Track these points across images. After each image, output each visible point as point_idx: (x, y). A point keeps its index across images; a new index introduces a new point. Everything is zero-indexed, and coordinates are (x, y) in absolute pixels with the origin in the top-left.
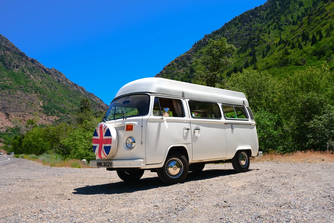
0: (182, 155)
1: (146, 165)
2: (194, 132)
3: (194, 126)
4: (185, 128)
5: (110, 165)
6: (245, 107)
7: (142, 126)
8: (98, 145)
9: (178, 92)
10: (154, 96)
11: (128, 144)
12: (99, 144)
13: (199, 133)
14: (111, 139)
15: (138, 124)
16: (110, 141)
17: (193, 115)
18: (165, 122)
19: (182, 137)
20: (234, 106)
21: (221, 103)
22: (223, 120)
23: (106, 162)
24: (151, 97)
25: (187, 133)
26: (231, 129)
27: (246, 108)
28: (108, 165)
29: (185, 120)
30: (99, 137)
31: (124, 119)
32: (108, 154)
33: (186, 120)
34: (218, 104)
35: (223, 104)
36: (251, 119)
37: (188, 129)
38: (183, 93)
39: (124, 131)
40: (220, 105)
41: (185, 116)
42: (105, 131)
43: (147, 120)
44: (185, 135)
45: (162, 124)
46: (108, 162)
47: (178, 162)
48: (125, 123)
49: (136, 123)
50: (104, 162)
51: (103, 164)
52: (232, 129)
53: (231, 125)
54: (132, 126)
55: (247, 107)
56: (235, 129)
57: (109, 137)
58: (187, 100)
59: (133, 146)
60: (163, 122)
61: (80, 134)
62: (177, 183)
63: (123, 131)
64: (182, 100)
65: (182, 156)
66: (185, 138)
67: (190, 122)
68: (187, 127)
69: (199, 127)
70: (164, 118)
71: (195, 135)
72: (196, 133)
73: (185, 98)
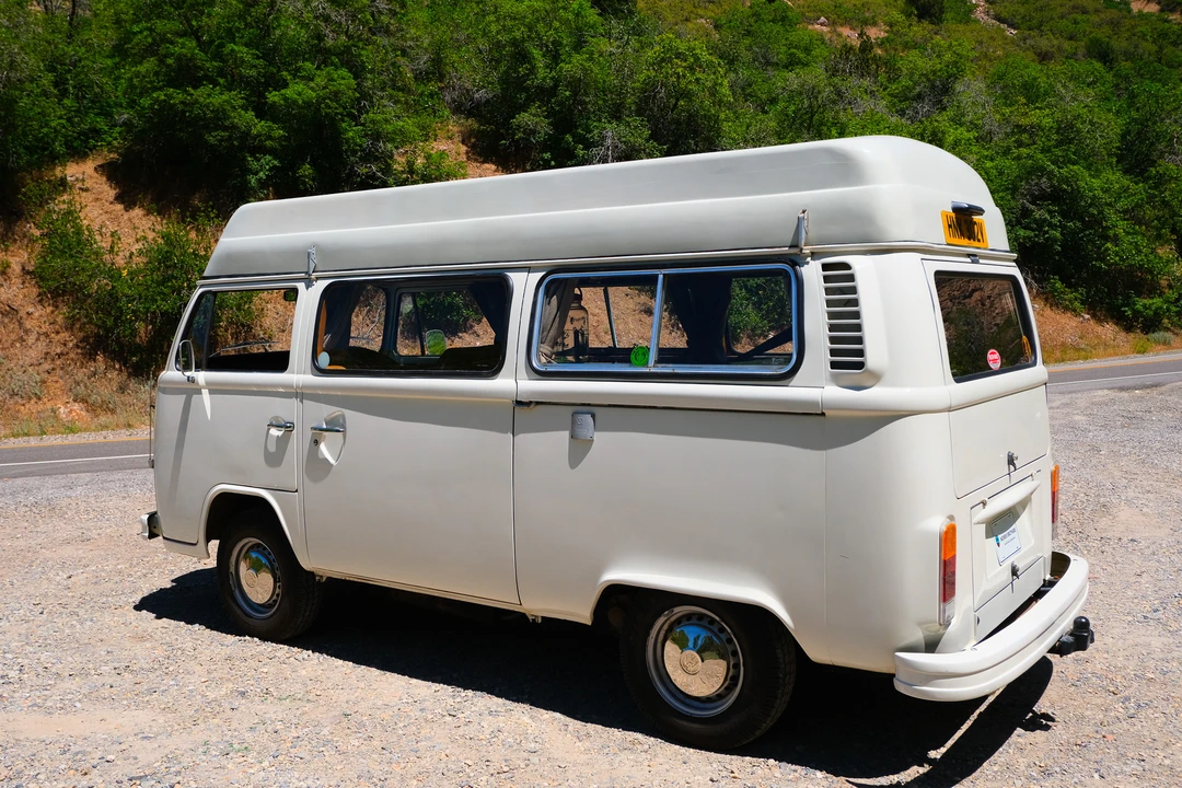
2: (316, 442)
4: (274, 419)
6: (809, 267)
13: (344, 444)
17: (324, 359)
18: (205, 392)
19: (259, 459)
20: (661, 273)
22: (511, 381)
25: (282, 443)
26: (566, 434)
34: (510, 276)
36: (834, 365)
37: (288, 427)
41: (287, 367)
44: (272, 448)
45: (195, 398)
52: (572, 436)
53: (575, 416)
55: (825, 267)
58: (321, 285)
60: (199, 393)
64: (301, 286)
66: (274, 458)
67: (300, 394)
68: (286, 417)
69: (343, 416)
70: (202, 376)
71: (320, 456)
72: (323, 447)
73: (318, 278)
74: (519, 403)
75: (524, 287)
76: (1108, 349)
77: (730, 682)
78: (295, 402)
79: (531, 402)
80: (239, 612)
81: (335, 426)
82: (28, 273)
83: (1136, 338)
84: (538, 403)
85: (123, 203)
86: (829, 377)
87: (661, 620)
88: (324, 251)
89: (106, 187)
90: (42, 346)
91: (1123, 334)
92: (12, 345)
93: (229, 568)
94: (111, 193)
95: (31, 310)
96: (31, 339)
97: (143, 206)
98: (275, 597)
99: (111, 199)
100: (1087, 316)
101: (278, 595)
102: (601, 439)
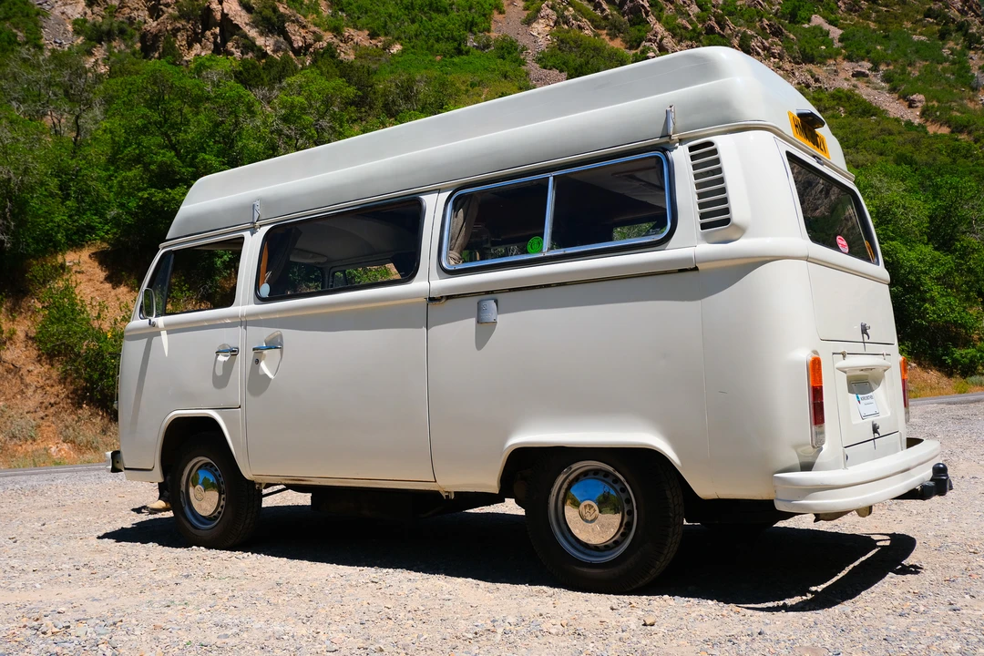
2: (257, 362)
3: (258, 336)
4: (221, 347)
6: (680, 150)
13: (280, 361)
17: (265, 290)
18: (164, 333)
19: (209, 384)
20: (551, 176)
21: (455, 187)
22: (427, 281)
25: (228, 367)
26: (473, 321)
34: (427, 196)
37: (234, 352)
38: (254, 208)
41: (233, 302)
44: (219, 372)
45: (155, 339)
52: (479, 322)
53: (480, 303)
55: (691, 149)
56: (506, 319)
60: (159, 334)
64: (247, 234)
66: (221, 381)
67: (244, 322)
68: (232, 344)
69: (281, 336)
70: (161, 321)
71: (261, 373)
72: (263, 365)
73: (261, 226)
74: (432, 299)
75: (434, 206)
76: (934, 390)
77: (626, 527)
78: (240, 330)
79: (442, 297)
80: (188, 525)
81: (273, 345)
82: (31, 338)
83: (957, 381)
84: (449, 297)
85: (111, 282)
86: (699, 236)
87: (561, 478)
88: (266, 203)
89: (98, 270)
90: (38, 397)
91: (945, 379)
92: (14, 397)
93: (180, 486)
94: (102, 275)
95: (31, 368)
96: (30, 392)
97: (127, 285)
98: (220, 509)
99: (101, 280)
100: (914, 365)
101: (222, 507)
102: (503, 320)
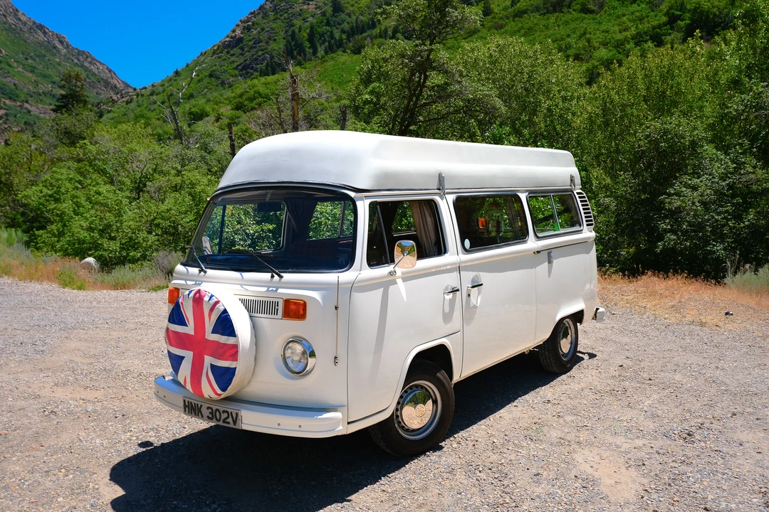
0: (439, 371)
1: (349, 423)
2: (469, 295)
3: (468, 277)
4: (447, 288)
5: (230, 420)
6: (575, 193)
7: (336, 308)
8: (188, 355)
9: (427, 176)
10: (368, 202)
11: (289, 361)
12: (192, 353)
13: (479, 293)
14: (235, 347)
15: (324, 298)
16: (233, 351)
17: (467, 243)
18: (399, 281)
20: (552, 194)
21: (526, 191)
22: (532, 243)
23: (217, 410)
24: (359, 204)
25: (452, 302)
26: (547, 263)
27: (577, 196)
28: (223, 418)
29: (448, 265)
30: (189, 329)
31: (272, 277)
32: (224, 389)
33: (451, 264)
34: (519, 194)
35: (530, 192)
36: (588, 225)
37: (454, 291)
38: (441, 178)
39: (275, 316)
40: (523, 197)
41: (445, 252)
42: (215, 317)
43: (353, 287)
44: (447, 310)
45: (391, 288)
46: (224, 412)
47: (427, 390)
48: (280, 291)
49: (315, 295)
50: (208, 408)
51: (206, 412)
52: (549, 263)
53: (549, 254)
54: (305, 304)
55: (578, 193)
56: (555, 262)
57: (231, 340)
58: (451, 198)
59: (308, 368)
60: (394, 282)
61: (71, 179)
62: (423, 453)
63: (273, 316)
64: (437, 198)
65: (438, 374)
66: (448, 317)
67: (459, 267)
68: (453, 285)
71: (472, 303)
72: (471, 298)
73: (445, 194)
81: (477, 283)
98: (434, 414)
